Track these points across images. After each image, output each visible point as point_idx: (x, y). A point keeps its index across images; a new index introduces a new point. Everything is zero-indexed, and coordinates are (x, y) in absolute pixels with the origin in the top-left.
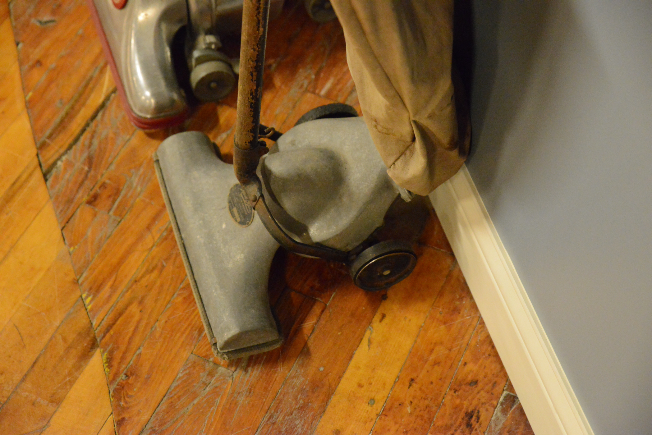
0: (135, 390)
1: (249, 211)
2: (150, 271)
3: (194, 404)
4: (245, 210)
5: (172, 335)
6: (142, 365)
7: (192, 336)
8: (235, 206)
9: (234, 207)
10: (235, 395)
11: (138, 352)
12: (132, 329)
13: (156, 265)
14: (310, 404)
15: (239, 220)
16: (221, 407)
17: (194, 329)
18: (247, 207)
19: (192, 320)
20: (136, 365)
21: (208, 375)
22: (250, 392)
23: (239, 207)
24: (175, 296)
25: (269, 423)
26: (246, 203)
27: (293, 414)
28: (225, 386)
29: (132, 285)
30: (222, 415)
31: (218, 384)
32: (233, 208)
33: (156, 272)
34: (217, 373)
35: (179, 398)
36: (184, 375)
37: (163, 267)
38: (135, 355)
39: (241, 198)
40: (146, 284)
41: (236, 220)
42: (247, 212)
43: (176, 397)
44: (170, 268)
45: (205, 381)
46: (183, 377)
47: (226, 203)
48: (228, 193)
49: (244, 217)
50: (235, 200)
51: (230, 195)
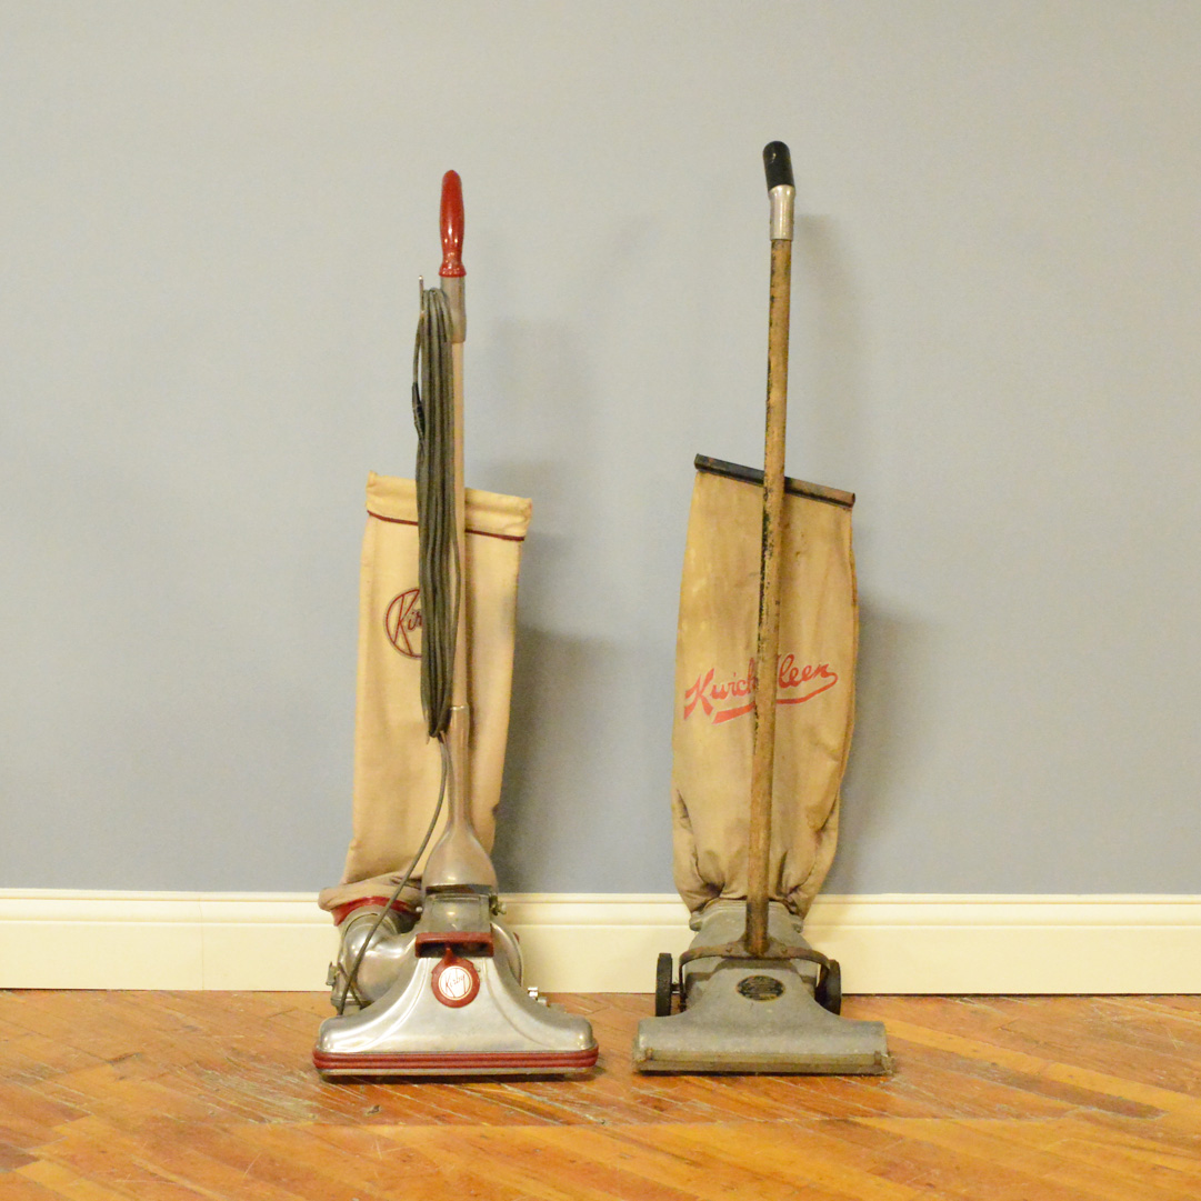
47: (750, 1001)
48: (740, 996)
49: (775, 989)
50: (753, 991)
51: (744, 994)
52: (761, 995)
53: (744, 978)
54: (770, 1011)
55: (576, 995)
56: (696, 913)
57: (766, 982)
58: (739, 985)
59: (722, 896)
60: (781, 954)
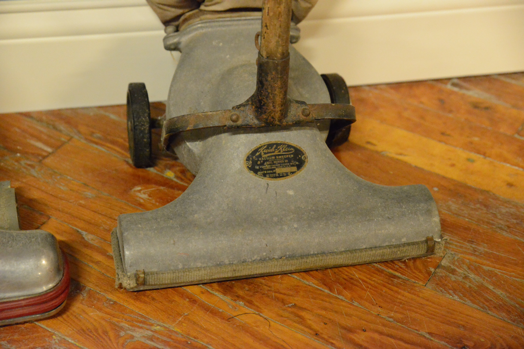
0: (482, 340)
1: (291, 151)
2: (302, 321)
3: (493, 289)
4: (287, 156)
5: (401, 303)
6: (446, 333)
7: (401, 284)
8: (274, 169)
9: (274, 171)
10: (477, 253)
11: (427, 336)
12: (392, 341)
13: (292, 313)
14: (480, 200)
15: (294, 169)
16: (495, 265)
17: (390, 282)
18: (284, 152)
19: (379, 284)
20: (446, 338)
21: (453, 274)
22: (473, 242)
23: (278, 163)
24: (341, 297)
25: (508, 231)
26: (280, 152)
27: (495, 212)
28: (468, 261)
29: (323, 338)
30: (505, 265)
31: (465, 267)
32: (275, 173)
33: (303, 314)
34: (450, 267)
35: (487, 300)
36: (456, 295)
37: (295, 306)
38: (432, 339)
39: (268, 157)
40: (322, 324)
41: (293, 173)
42: (290, 154)
43: (487, 304)
44: (298, 300)
45: (462, 277)
46: (458, 295)
47: (263, 181)
48: (251, 174)
49: (295, 159)
50: (267, 166)
51: (256, 172)
52: (278, 171)
53: (253, 147)
54: (291, 193)
55: (27, 115)
56: (171, 29)
57: (282, 149)
58: (248, 159)
59: (202, 7)
60: (302, 118)
